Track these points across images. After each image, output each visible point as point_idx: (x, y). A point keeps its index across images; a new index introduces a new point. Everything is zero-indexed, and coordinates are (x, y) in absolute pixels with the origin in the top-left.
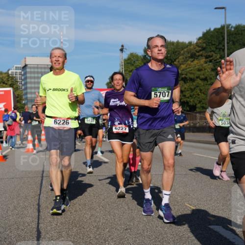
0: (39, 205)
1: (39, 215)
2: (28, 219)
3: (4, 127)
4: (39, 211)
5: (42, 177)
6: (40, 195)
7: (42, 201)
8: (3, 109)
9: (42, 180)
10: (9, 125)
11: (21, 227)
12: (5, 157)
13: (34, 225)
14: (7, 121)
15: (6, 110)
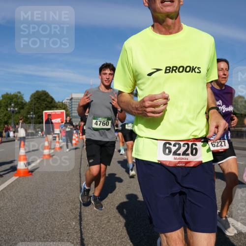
0: (80, 174)
1: (80, 179)
2: (75, 181)
3: (60, 131)
4: (80, 177)
5: (81, 159)
6: (80, 168)
8: (60, 122)
9: (81, 160)
13: (78, 184)
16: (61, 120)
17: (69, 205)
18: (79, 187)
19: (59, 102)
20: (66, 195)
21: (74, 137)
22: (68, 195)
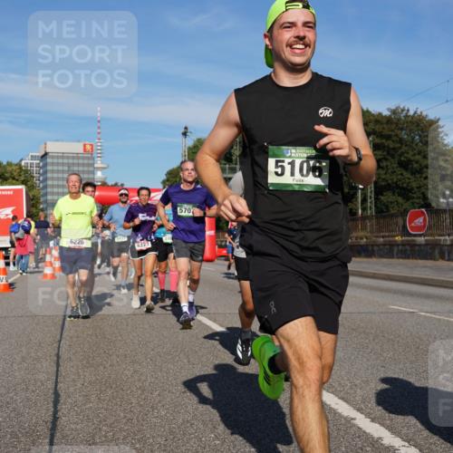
0: (58, 356)
1: (58, 370)
2: (42, 377)
3: (12, 242)
4: (58, 365)
5: (65, 316)
7: (63, 350)
8: (11, 216)
10: (18, 239)
11: (31, 387)
12: (11, 286)
13: (50, 385)
14: (15, 233)
15: (15, 218)
16: (13, 212)
17: (20, 442)
18: (51, 391)
19: (9, 164)
20: (13, 415)
21: (48, 258)
22: (20, 414)
